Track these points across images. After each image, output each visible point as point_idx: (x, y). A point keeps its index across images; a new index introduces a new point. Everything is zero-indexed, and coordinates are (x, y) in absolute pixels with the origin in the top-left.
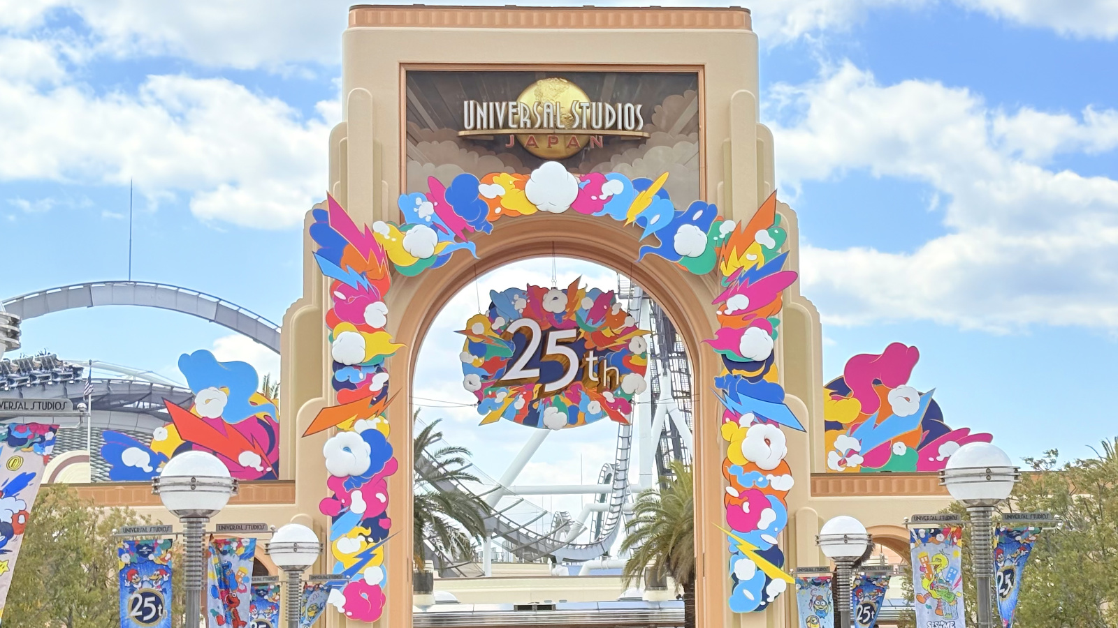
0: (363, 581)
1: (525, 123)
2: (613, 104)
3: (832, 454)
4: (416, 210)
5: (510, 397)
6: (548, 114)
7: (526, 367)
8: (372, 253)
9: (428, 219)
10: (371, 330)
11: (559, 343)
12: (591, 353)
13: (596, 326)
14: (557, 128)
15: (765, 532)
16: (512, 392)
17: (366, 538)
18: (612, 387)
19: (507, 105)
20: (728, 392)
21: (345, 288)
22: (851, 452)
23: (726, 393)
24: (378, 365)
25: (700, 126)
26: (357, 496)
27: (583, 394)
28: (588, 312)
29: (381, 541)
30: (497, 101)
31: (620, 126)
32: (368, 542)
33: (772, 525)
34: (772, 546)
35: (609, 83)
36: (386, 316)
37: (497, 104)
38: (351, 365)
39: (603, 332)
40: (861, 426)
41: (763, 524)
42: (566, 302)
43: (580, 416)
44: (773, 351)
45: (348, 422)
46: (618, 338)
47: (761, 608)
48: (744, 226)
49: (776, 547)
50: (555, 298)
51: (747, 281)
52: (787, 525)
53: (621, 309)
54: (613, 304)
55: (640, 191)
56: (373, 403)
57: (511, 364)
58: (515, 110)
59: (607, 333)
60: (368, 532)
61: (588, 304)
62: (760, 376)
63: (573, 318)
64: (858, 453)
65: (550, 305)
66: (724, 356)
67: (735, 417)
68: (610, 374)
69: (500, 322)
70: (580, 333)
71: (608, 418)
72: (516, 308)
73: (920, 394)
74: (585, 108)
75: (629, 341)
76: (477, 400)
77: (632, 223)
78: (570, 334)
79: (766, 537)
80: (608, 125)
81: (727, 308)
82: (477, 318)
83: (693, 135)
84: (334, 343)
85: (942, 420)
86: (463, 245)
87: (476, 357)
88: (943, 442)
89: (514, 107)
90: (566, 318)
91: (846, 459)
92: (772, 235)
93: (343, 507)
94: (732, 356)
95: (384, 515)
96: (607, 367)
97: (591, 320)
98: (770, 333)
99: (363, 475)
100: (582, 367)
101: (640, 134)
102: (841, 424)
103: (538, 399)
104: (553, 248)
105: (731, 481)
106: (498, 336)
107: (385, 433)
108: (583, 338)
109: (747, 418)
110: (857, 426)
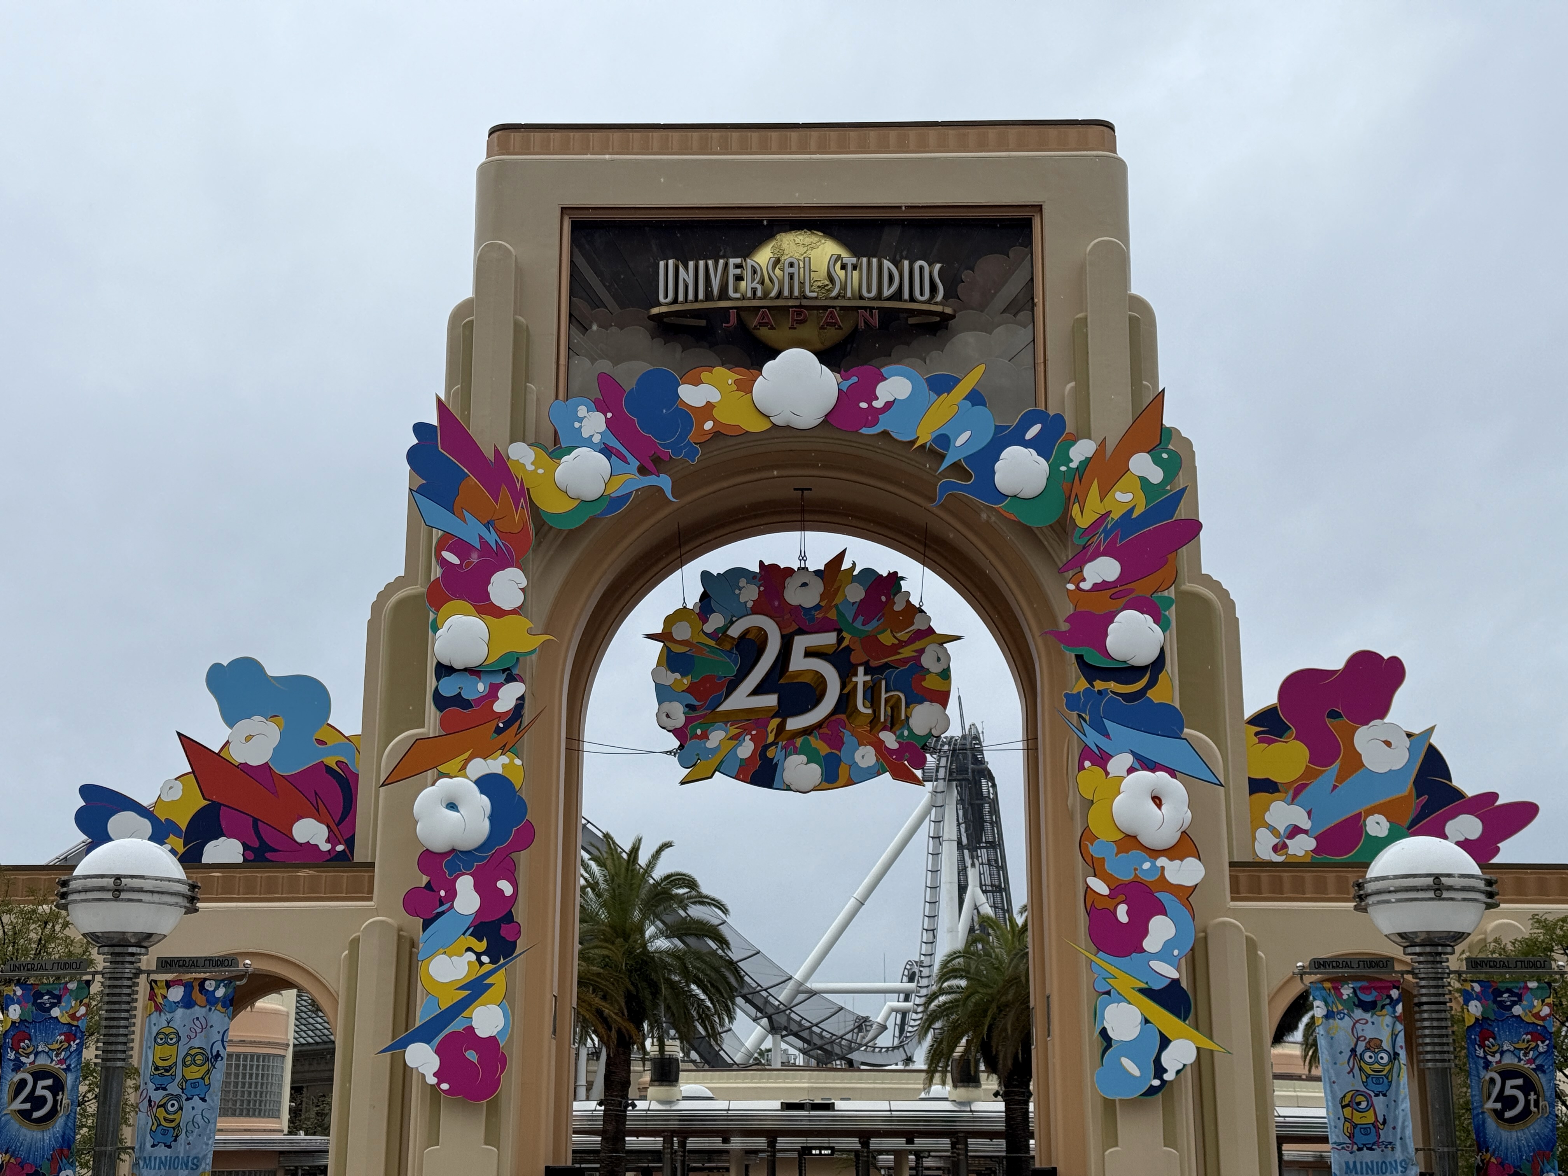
0: (471, 1029)
1: (754, 291)
2: (897, 263)
3: (1263, 834)
4: (577, 425)
5: (730, 739)
6: (791, 276)
7: (756, 692)
8: (504, 491)
9: (597, 439)
10: (498, 612)
11: (810, 653)
12: (861, 670)
13: (869, 628)
14: (805, 297)
15: (1157, 956)
16: (734, 731)
17: (478, 955)
18: (894, 723)
19: (726, 265)
20: (1087, 718)
21: (460, 547)
22: (1295, 831)
23: (1085, 721)
24: (508, 669)
25: (1036, 300)
26: (465, 885)
27: (847, 736)
28: (856, 606)
29: (502, 961)
30: (710, 259)
31: (906, 295)
32: (481, 964)
33: (1169, 945)
34: (1167, 982)
35: (891, 236)
36: (522, 590)
37: (710, 262)
38: (466, 670)
39: (880, 637)
40: (1308, 788)
41: (1152, 943)
42: (821, 590)
43: (843, 771)
44: (1162, 650)
45: (458, 762)
46: (903, 647)
47: (1152, 1091)
48: (1110, 447)
49: (1175, 982)
50: (805, 585)
51: (1116, 535)
52: (1192, 949)
53: (908, 602)
54: (895, 595)
55: (939, 395)
56: (498, 731)
57: (732, 686)
58: (738, 271)
59: (887, 639)
60: (482, 946)
61: (855, 593)
62: (1142, 692)
63: (832, 615)
64: (1305, 832)
65: (794, 596)
66: (1079, 658)
67: (1102, 759)
68: (890, 704)
69: (716, 621)
70: (843, 638)
71: (887, 775)
72: (742, 600)
73: (1409, 735)
74: (850, 268)
75: (922, 651)
76: (678, 743)
77: (923, 446)
78: (828, 639)
79: (1156, 965)
80: (887, 293)
81: (1084, 580)
82: (681, 614)
83: (1024, 315)
84: (439, 633)
85: (1450, 780)
86: (651, 480)
87: (677, 675)
88: (1453, 816)
89: (738, 266)
90: (820, 616)
91: (1287, 841)
92: (1157, 461)
93: (441, 904)
94: (1093, 658)
95: (509, 918)
96: (886, 692)
97: (861, 619)
98: (1156, 621)
99: (476, 850)
100: (846, 691)
101: (939, 308)
102: (1276, 783)
103: (774, 743)
104: (803, 512)
105: (1096, 868)
106: (712, 643)
107: (517, 780)
108: (848, 646)
109: (1120, 763)
110: (1304, 786)
